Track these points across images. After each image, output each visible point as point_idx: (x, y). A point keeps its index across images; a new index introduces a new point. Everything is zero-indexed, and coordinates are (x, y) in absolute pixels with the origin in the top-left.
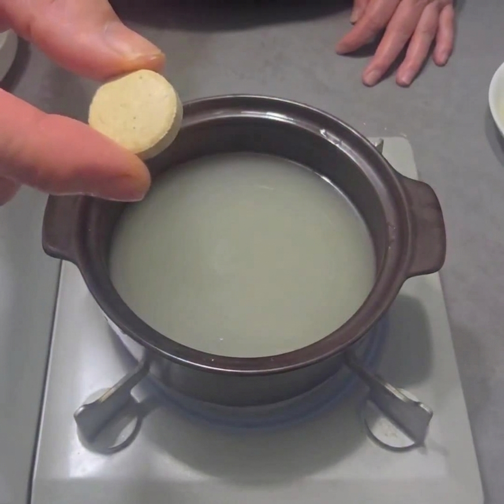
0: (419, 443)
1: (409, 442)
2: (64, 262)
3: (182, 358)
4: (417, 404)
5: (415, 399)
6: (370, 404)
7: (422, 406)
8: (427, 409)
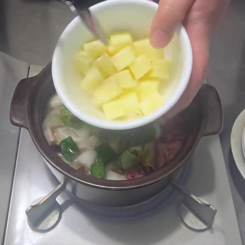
0: (210, 227)
1: (205, 227)
2: (22, 128)
3: (77, 178)
4: (208, 206)
5: (207, 203)
6: (183, 205)
7: (211, 207)
8: (213, 208)
